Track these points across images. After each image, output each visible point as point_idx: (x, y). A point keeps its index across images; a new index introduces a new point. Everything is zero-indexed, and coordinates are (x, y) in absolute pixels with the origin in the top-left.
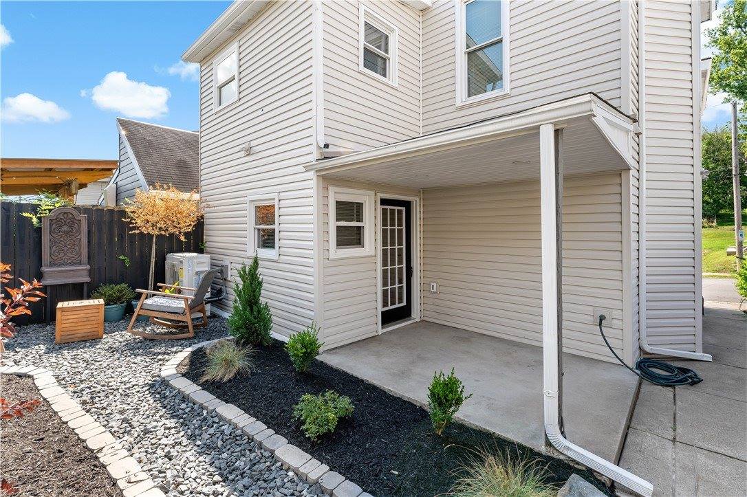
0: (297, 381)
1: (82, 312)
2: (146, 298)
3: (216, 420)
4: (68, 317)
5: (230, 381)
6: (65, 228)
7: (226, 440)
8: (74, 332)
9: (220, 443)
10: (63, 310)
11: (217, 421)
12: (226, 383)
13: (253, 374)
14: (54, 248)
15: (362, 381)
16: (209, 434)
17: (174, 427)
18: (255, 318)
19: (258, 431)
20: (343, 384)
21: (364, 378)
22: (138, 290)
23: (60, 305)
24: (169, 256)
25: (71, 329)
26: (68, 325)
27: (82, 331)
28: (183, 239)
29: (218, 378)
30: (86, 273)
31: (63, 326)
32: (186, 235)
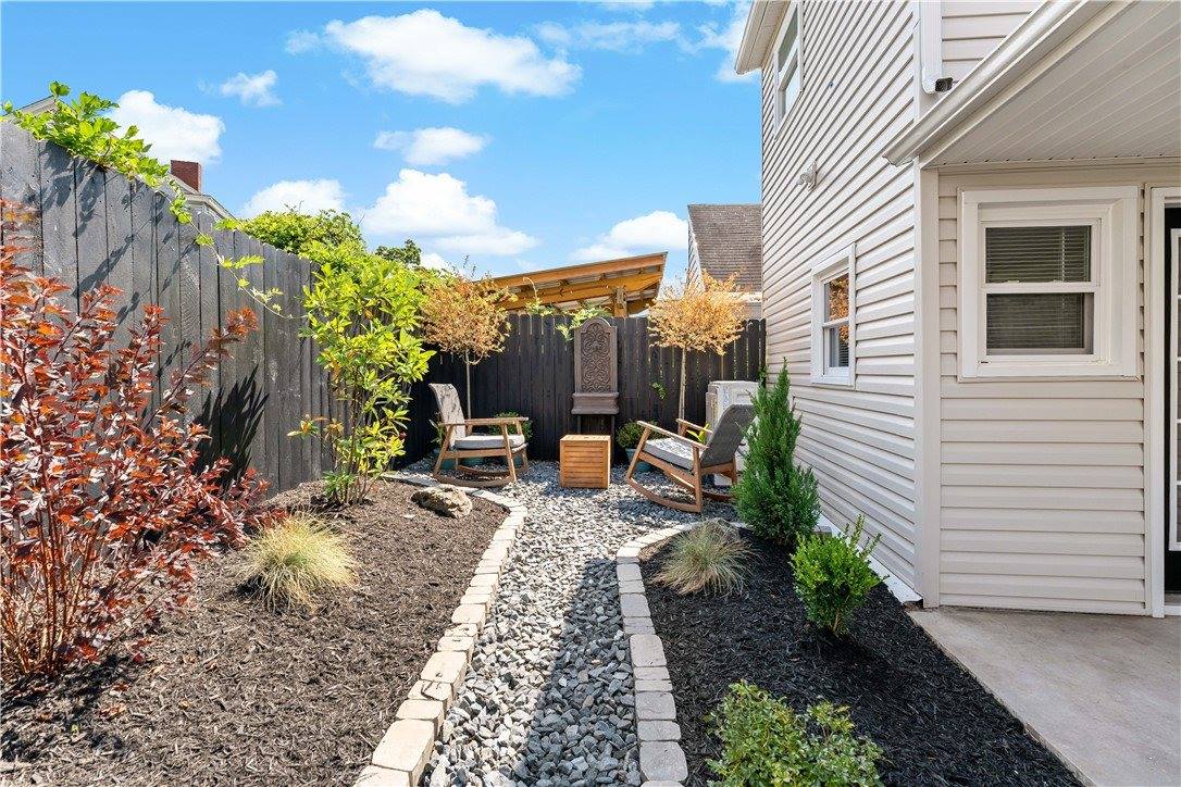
0: (804, 646)
1: (586, 450)
2: (650, 438)
3: (621, 655)
4: (572, 454)
5: (690, 595)
6: (595, 344)
7: (603, 701)
8: (578, 475)
9: (589, 701)
10: (568, 444)
11: (621, 658)
12: (680, 597)
13: (735, 598)
14: (586, 370)
15: (1018, 726)
16: (590, 677)
17: (563, 638)
18: (777, 492)
19: (656, 716)
20: (945, 705)
21: (1024, 719)
22: (640, 422)
23: (568, 438)
24: (713, 384)
25: (574, 470)
26: (571, 465)
27: (587, 475)
28: (721, 352)
29: (676, 583)
30: (612, 402)
31: (567, 465)
32: (728, 348)
